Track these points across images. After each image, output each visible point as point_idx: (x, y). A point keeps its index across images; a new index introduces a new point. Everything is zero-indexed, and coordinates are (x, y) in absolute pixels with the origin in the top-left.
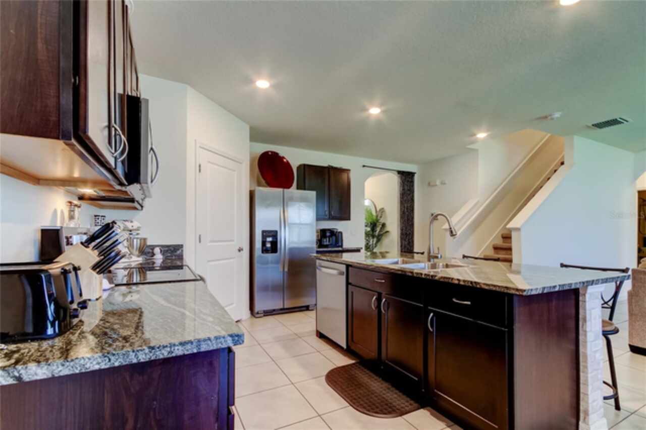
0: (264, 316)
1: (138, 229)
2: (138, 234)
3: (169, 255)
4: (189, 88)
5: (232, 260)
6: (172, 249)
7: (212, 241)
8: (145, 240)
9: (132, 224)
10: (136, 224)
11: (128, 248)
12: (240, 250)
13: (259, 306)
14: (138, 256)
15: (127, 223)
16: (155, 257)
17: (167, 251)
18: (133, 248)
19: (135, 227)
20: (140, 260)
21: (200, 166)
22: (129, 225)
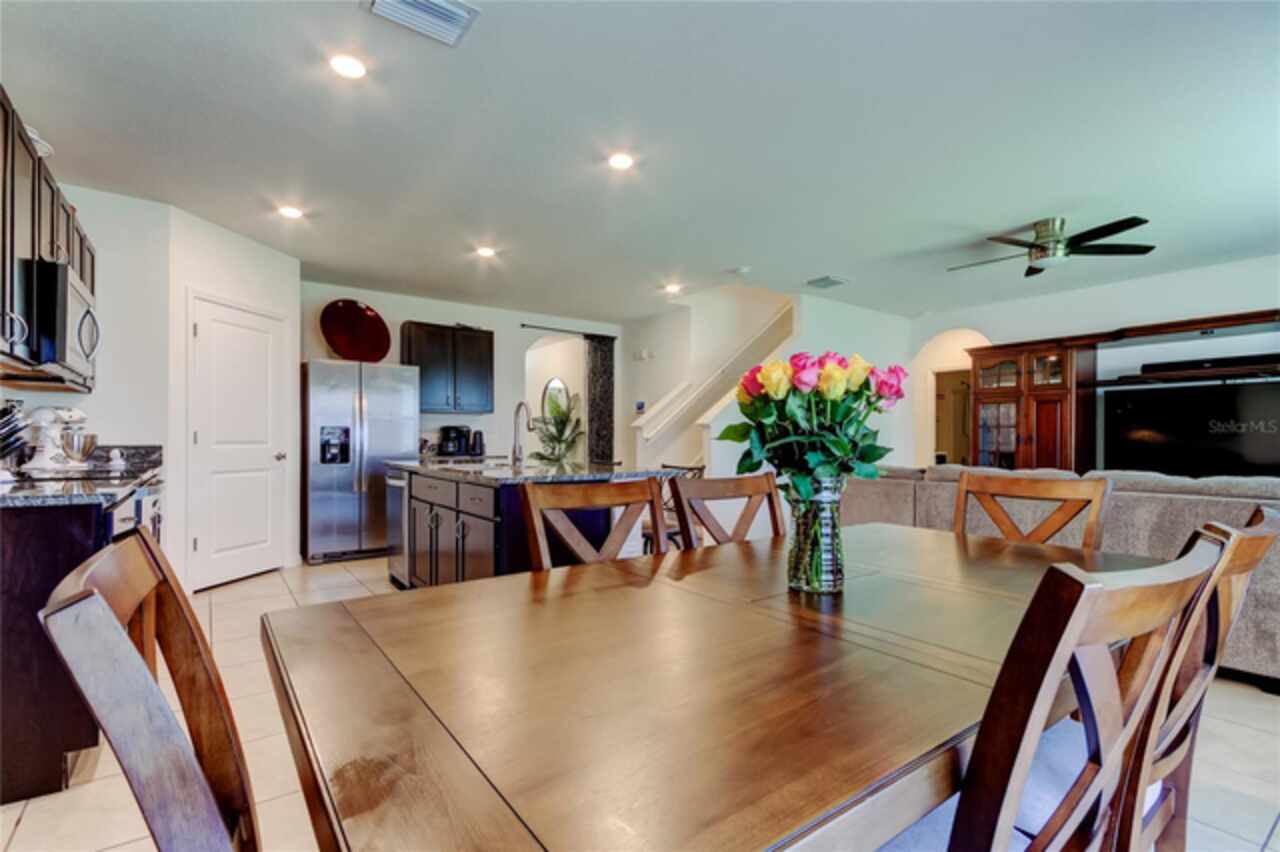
0: (325, 563)
1: (82, 421)
2: (81, 429)
3: (137, 461)
4: (172, 208)
5: (263, 474)
6: (143, 452)
7: (218, 443)
8: (93, 438)
9: (70, 414)
10: (77, 414)
11: (64, 449)
12: (280, 457)
13: (316, 547)
14: (82, 461)
15: (60, 412)
16: (111, 463)
17: (133, 455)
18: (72, 448)
19: (75, 418)
20: (85, 466)
21: (195, 327)
22: (65, 415)
